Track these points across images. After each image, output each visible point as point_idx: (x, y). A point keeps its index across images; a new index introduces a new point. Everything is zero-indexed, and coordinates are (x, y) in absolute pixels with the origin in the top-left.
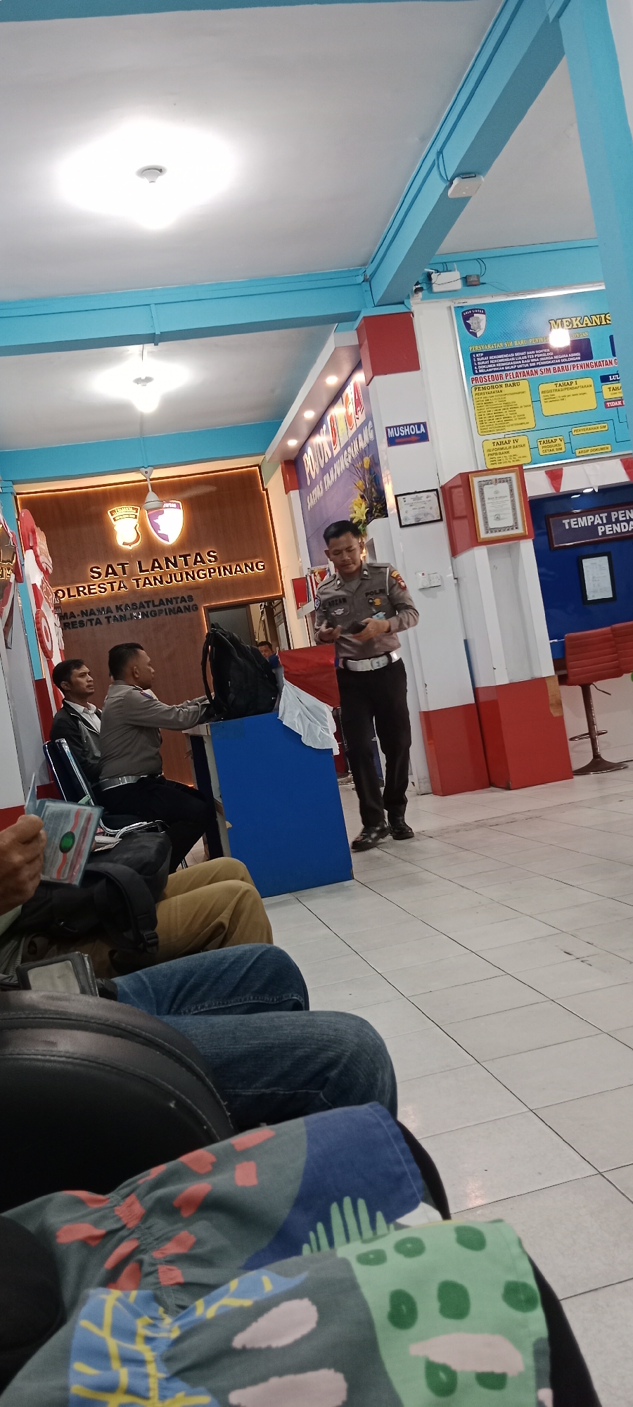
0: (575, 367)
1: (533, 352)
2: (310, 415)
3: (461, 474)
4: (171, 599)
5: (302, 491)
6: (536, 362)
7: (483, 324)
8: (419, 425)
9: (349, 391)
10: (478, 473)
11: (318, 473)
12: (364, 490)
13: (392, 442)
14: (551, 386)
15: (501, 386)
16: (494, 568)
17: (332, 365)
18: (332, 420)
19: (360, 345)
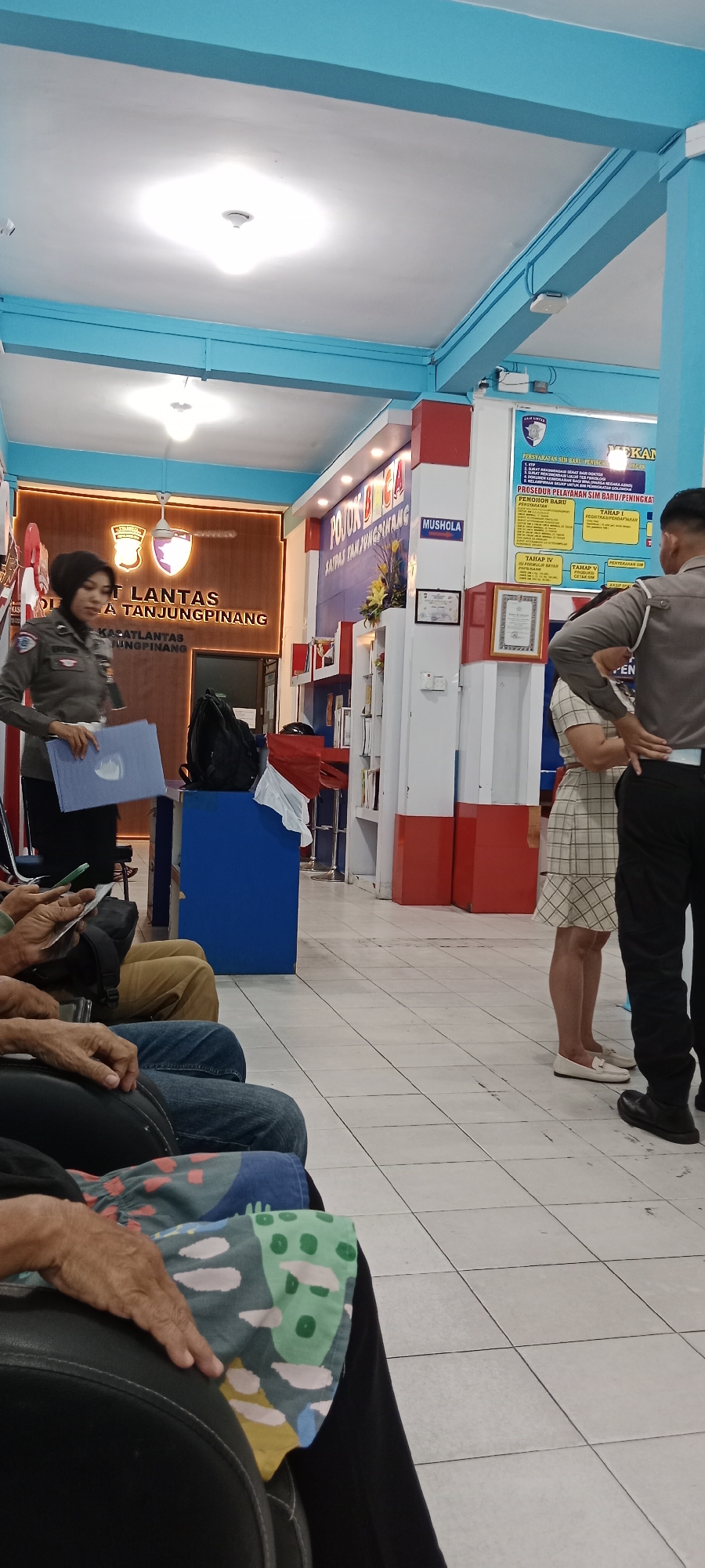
0: (624, 497)
1: (586, 473)
2: (347, 480)
3: (488, 584)
4: (160, 634)
5: (323, 553)
6: (586, 484)
7: (541, 434)
8: (455, 522)
9: (393, 468)
10: (505, 586)
11: (343, 540)
12: (387, 574)
13: (425, 533)
14: (598, 512)
15: (547, 501)
16: (500, 684)
17: (381, 438)
18: (369, 490)
19: (413, 427)
